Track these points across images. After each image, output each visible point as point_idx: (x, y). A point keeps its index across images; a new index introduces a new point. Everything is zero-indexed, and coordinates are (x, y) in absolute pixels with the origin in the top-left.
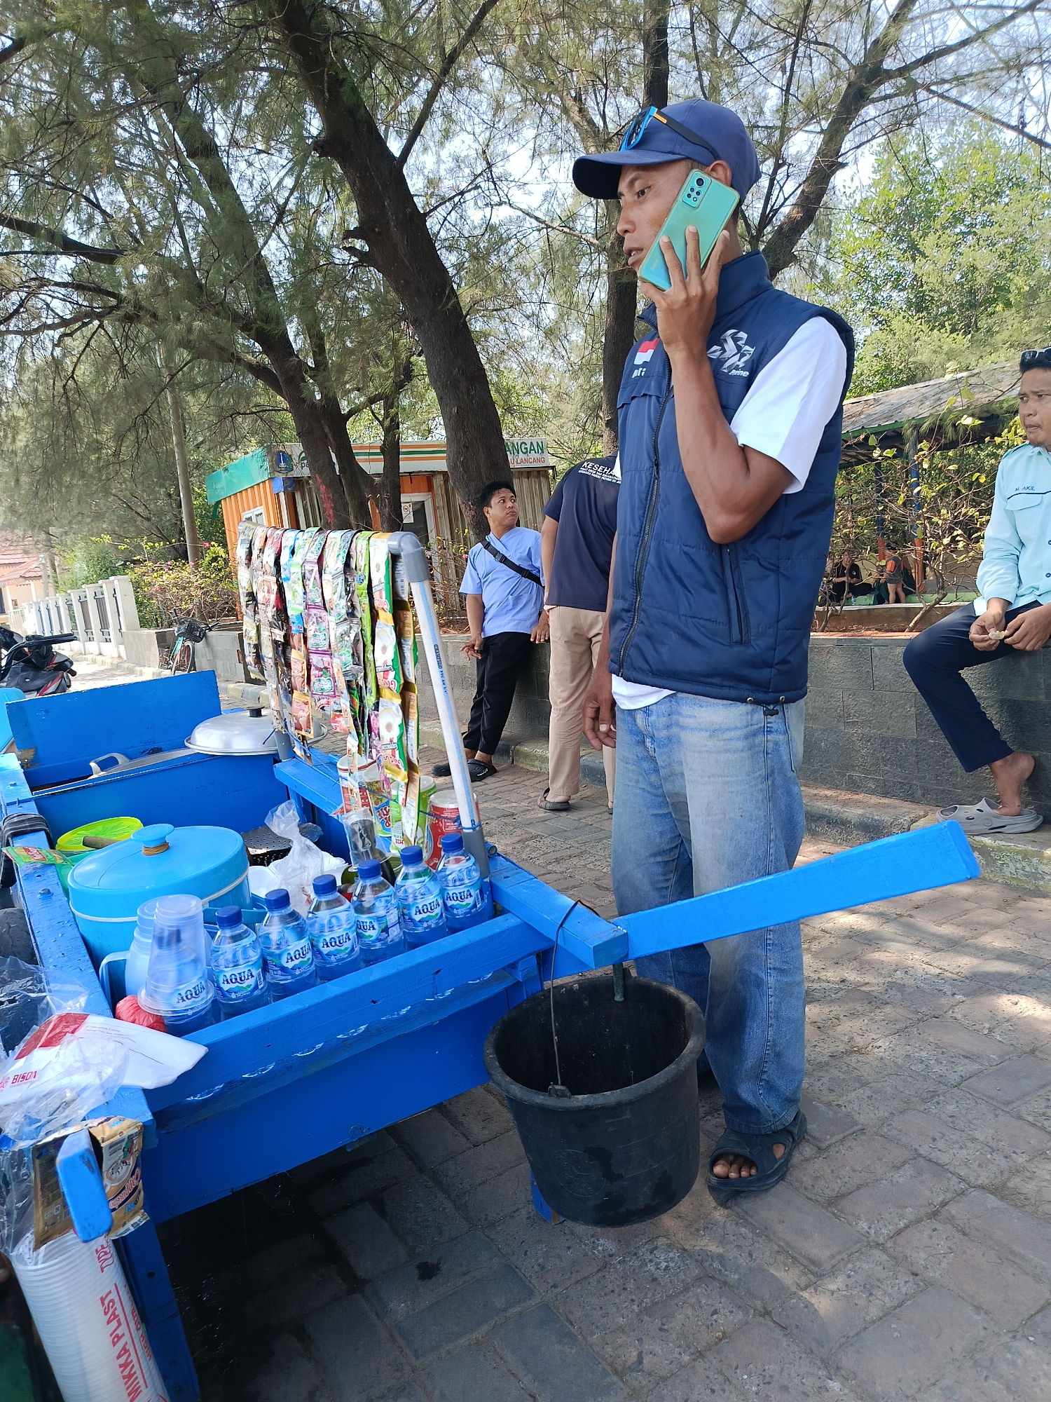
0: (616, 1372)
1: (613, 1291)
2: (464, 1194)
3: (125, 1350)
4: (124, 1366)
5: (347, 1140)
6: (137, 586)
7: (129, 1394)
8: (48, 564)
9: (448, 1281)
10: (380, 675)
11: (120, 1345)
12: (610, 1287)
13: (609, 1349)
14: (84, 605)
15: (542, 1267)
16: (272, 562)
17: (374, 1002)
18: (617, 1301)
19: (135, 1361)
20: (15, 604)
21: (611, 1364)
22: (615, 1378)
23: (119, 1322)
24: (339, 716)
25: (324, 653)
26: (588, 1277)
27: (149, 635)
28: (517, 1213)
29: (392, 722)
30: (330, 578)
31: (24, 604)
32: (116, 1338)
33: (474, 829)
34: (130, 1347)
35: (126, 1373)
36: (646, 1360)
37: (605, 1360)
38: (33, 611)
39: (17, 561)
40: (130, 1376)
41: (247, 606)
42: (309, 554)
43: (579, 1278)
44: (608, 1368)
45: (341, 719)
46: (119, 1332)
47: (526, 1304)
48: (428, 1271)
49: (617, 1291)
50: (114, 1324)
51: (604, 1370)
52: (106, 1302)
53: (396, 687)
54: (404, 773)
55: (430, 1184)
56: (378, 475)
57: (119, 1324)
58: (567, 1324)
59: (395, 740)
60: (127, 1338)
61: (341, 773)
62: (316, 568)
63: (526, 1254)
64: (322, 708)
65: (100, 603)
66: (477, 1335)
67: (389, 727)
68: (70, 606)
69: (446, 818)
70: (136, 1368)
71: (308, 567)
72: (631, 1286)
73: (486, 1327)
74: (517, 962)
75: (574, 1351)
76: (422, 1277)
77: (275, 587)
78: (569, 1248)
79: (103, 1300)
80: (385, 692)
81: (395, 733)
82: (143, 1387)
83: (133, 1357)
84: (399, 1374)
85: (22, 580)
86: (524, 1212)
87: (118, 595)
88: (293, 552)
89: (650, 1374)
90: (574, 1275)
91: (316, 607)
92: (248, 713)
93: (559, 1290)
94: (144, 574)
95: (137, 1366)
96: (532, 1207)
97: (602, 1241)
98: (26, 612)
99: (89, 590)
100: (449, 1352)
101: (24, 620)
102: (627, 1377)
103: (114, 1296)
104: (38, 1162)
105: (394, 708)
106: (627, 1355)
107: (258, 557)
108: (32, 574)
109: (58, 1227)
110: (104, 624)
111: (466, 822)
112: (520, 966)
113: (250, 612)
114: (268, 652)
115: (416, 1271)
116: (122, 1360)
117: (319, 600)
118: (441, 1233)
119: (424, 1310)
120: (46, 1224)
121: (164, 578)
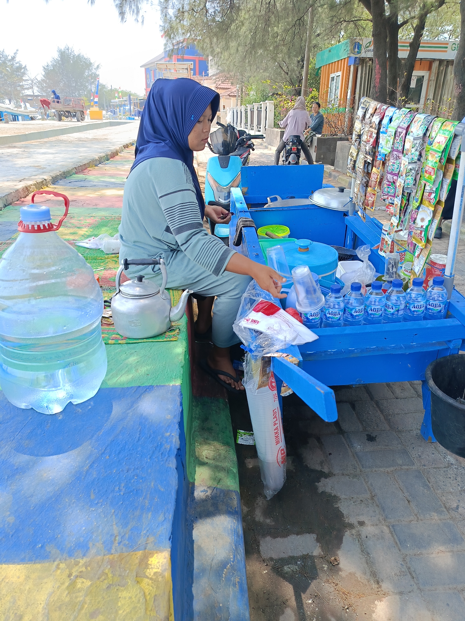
0: (446, 508)
1: (450, 478)
2: (389, 415)
3: (277, 428)
4: (276, 433)
5: (354, 383)
6: (276, 106)
7: (276, 442)
8: (240, 90)
9: (379, 445)
10: (426, 194)
11: (276, 426)
12: (449, 476)
13: (444, 498)
14: (252, 112)
15: (420, 457)
16: (377, 122)
17: (386, 339)
18: (451, 482)
19: (279, 433)
20: (224, 107)
21: (444, 504)
22: (445, 510)
23: (277, 419)
24: (391, 206)
25: (395, 175)
26: (440, 468)
27: (277, 132)
28: (412, 431)
29: (425, 217)
30: (412, 139)
31: (228, 108)
32: (275, 424)
33: (450, 277)
34: (279, 428)
35: (276, 435)
36: (460, 509)
37: (442, 501)
38: (231, 112)
39: (228, 87)
40: (277, 437)
41: (356, 141)
42: (402, 124)
43: (435, 467)
44: (443, 505)
45: (391, 207)
46: (276, 422)
47: (411, 467)
48: (371, 439)
49: (452, 478)
50: (275, 419)
51: (440, 505)
52: (274, 412)
53: (434, 202)
54: (423, 242)
55: (375, 406)
56: (404, 59)
57: (277, 420)
58: (427, 482)
59: (424, 227)
60: (278, 425)
61: (383, 231)
62: (404, 132)
63: (413, 448)
64: (384, 200)
65: (259, 112)
66: (389, 469)
67: (423, 220)
68: (246, 112)
69: (437, 268)
70: (279, 435)
71: (399, 130)
72: (459, 479)
73: (392, 469)
74: (453, 340)
75: (428, 492)
76: (368, 440)
77: (375, 136)
78: (433, 454)
79: (273, 411)
80: (426, 202)
81: (425, 224)
82: (280, 442)
83: (279, 431)
84: (355, 470)
85: (228, 96)
86: (415, 432)
87: (268, 110)
88: (391, 120)
89: (461, 515)
90: (433, 465)
91: (397, 151)
92: (338, 189)
93: (425, 467)
94: (281, 101)
95: (280, 434)
96: (419, 432)
97: (449, 457)
98: (228, 112)
99: (256, 105)
100: (376, 471)
101: (226, 116)
102: (450, 511)
103: (276, 410)
104: (262, 361)
105: (429, 211)
106: (452, 504)
107: (370, 118)
108: (233, 94)
109: (264, 384)
110: (259, 123)
111: (447, 272)
112: (453, 342)
113: (356, 144)
114: (360, 165)
115: (366, 436)
116: (276, 431)
117: (400, 148)
118: (377, 426)
119: (368, 452)
120: (262, 382)
121: (289, 104)
